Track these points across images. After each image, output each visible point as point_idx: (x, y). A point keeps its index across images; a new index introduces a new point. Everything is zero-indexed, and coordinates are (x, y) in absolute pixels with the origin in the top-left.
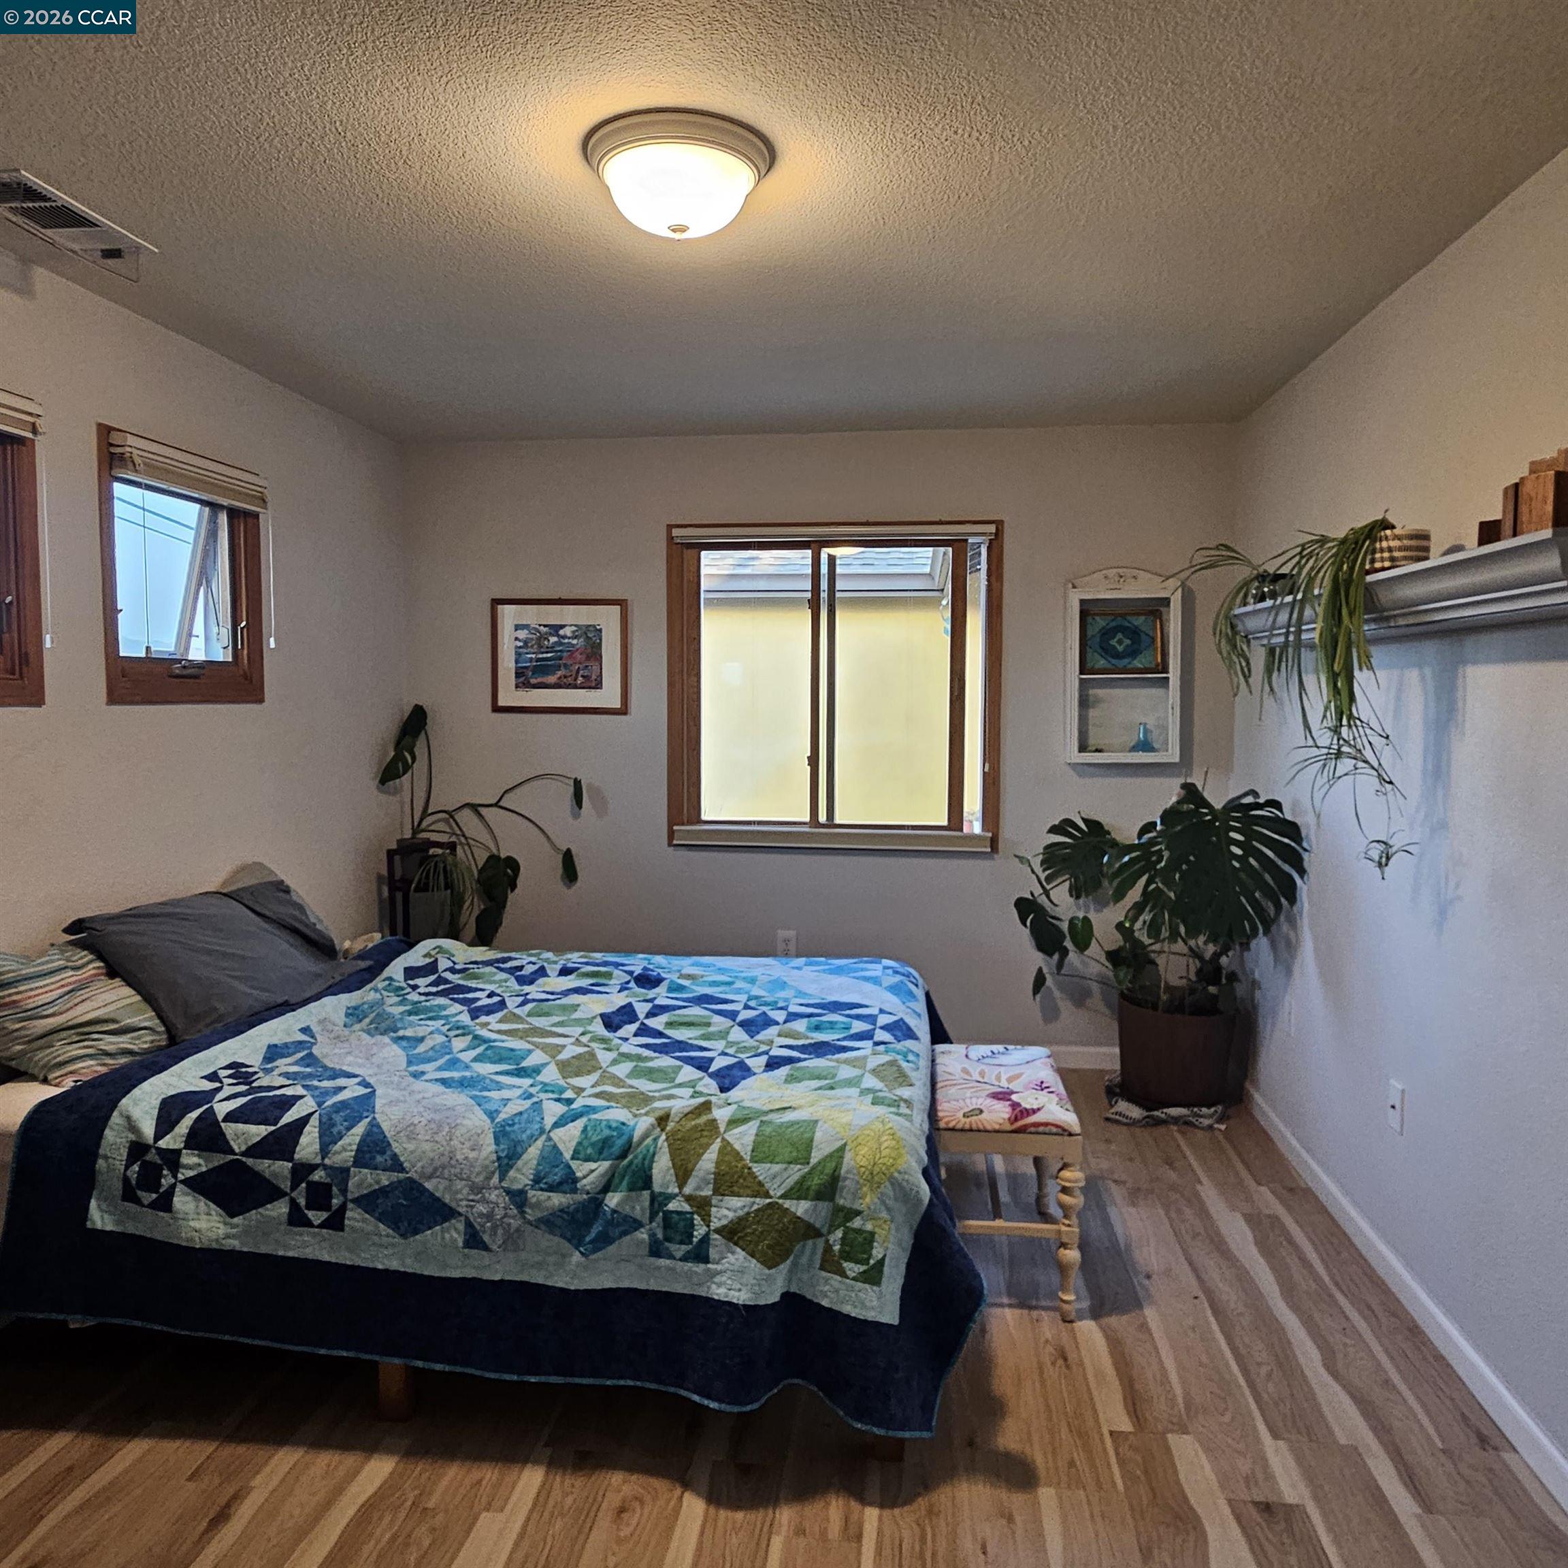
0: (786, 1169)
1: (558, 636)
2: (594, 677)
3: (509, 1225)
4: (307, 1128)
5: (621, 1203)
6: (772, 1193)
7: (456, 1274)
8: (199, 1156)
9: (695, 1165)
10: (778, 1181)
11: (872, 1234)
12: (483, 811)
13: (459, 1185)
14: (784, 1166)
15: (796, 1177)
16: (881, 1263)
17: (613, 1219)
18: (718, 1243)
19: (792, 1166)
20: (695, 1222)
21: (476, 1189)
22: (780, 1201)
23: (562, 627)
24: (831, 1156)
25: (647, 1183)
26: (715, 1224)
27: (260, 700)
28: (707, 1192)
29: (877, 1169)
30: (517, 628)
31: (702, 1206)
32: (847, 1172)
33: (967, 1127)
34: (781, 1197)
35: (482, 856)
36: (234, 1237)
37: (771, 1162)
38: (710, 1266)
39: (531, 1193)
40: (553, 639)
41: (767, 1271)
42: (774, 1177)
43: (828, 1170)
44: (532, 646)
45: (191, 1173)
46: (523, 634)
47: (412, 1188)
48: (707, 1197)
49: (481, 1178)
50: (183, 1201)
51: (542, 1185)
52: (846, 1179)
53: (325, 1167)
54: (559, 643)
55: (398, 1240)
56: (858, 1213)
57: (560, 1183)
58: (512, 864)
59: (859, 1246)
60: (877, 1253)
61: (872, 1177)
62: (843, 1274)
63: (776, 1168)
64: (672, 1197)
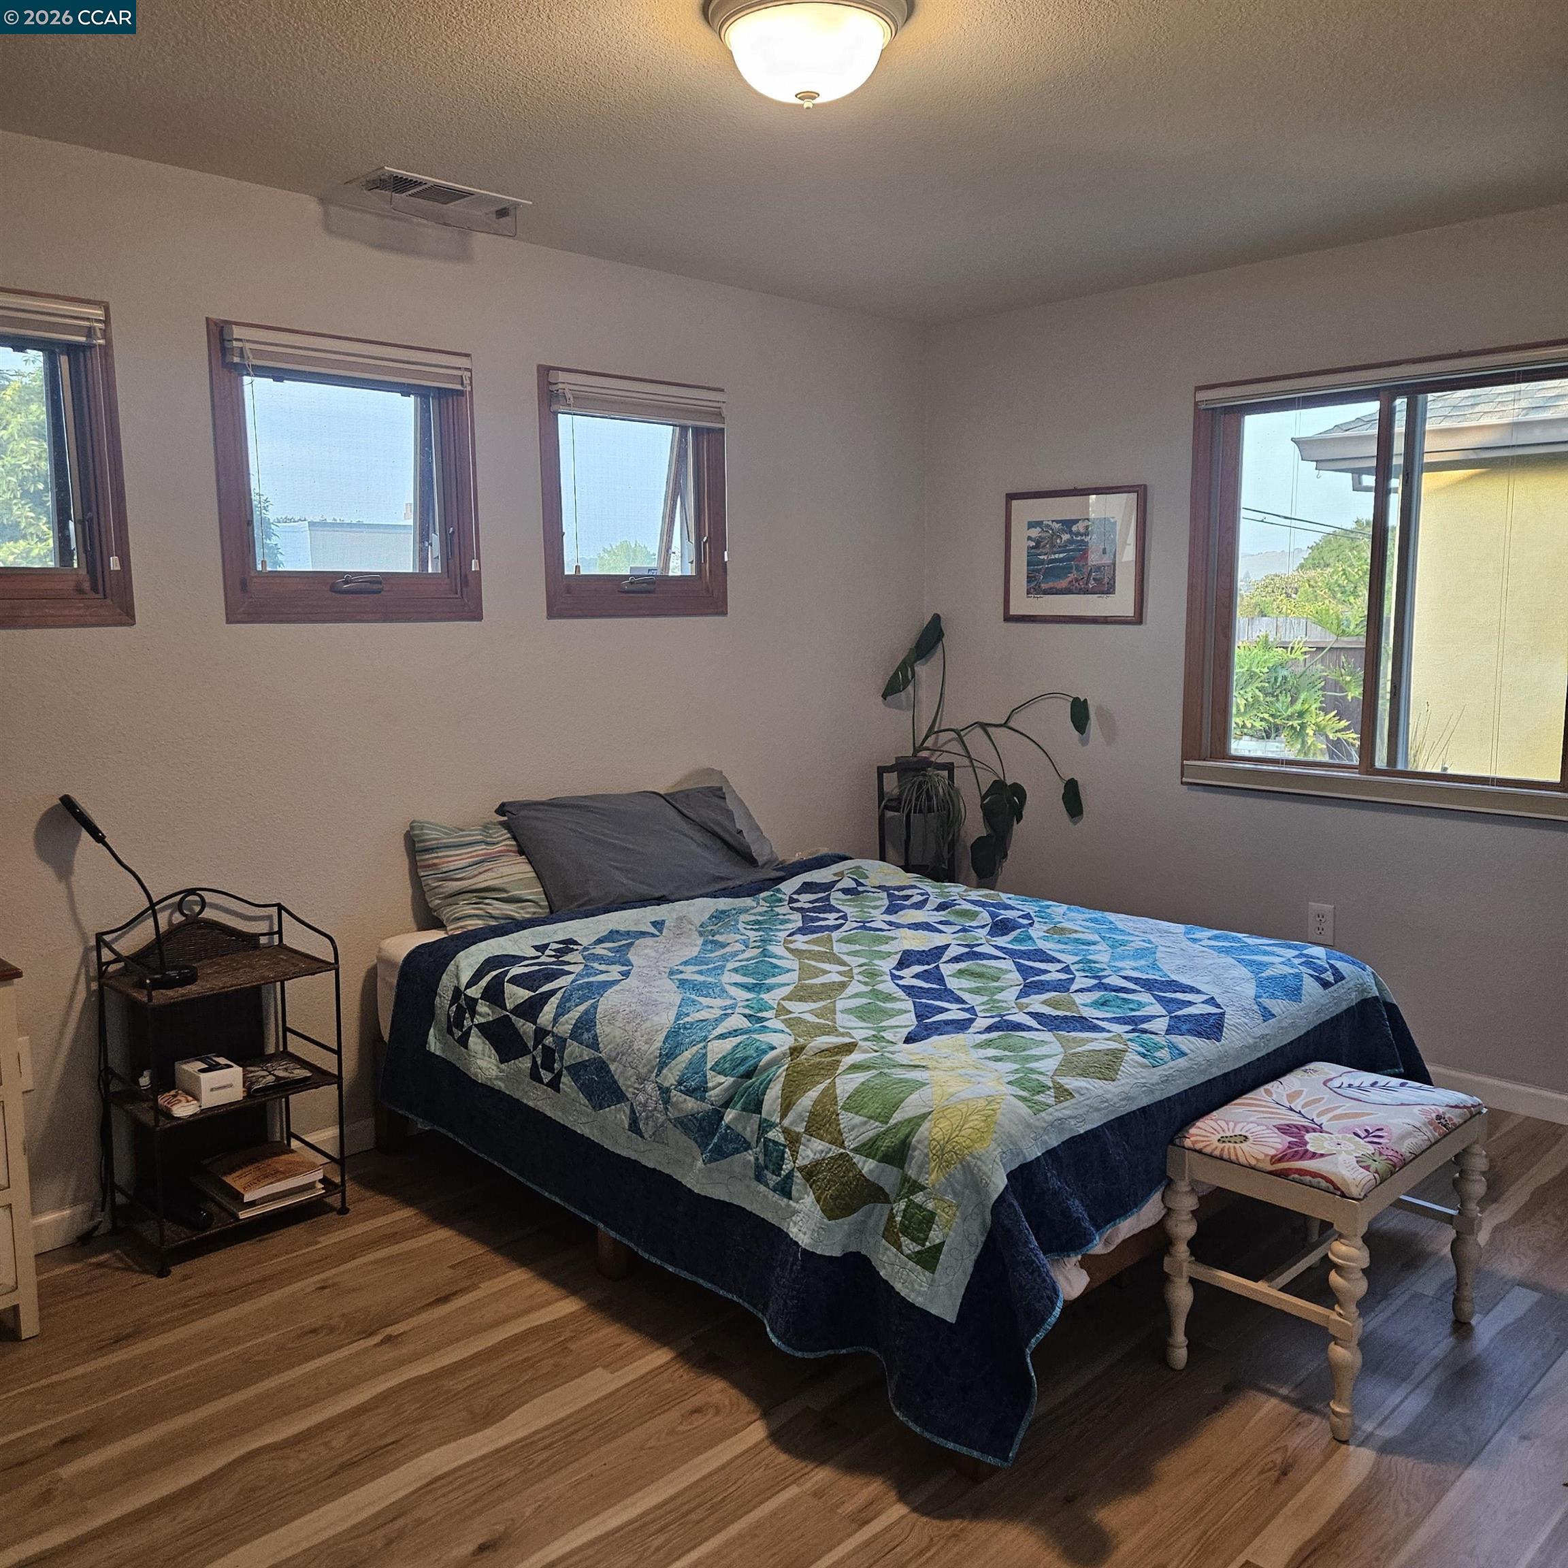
0: (865, 1123)
1: (1071, 532)
2: (1106, 580)
3: (657, 1118)
4: (552, 999)
5: (735, 1119)
6: (846, 1144)
7: (624, 1153)
8: (489, 1007)
9: (798, 1099)
10: (854, 1133)
11: (933, 1214)
12: (990, 730)
13: (631, 1072)
14: (866, 1119)
15: (871, 1134)
16: (938, 1248)
17: (726, 1133)
18: (798, 1181)
19: (872, 1121)
20: (786, 1156)
21: (642, 1079)
22: (851, 1154)
23: (1076, 522)
24: (909, 1120)
25: (758, 1108)
26: (799, 1163)
27: (724, 613)
28: (800, 1129)
29: (949, 1147)
30: (1031, 525)
31: (794, 1140)
32: (918, 1142)
33: (1217, 1153)
34: (851, 1150)
35: (987, 780)
36: (501, 1079)
37: (857, 1113)
38: (791, 1202)
39: (674, 1092)
40: (1066, 537)
41: (826, 1220)
42: (853, 1129)
43: (901, 1135)
44: (1044, 546)
45: (482, 1020)
46: (1035, 533)
47: (601, 1067)
48: (799, 1133)
49: (645, 1070)
50: (476, 1042)
51: (682, 1088)
52: (915, 1149)
53: (554, 1035)
54: (1070, 542)
55: (590, 1110)
56: (923, 1188)
57: (695, 1090)
58: (1018, 791)
59: (919, 1223)
60: (935, 1236)
61: (944, 1154)
62: (899, 1247)
63: (858, 1119)
64: (772, 1125)
